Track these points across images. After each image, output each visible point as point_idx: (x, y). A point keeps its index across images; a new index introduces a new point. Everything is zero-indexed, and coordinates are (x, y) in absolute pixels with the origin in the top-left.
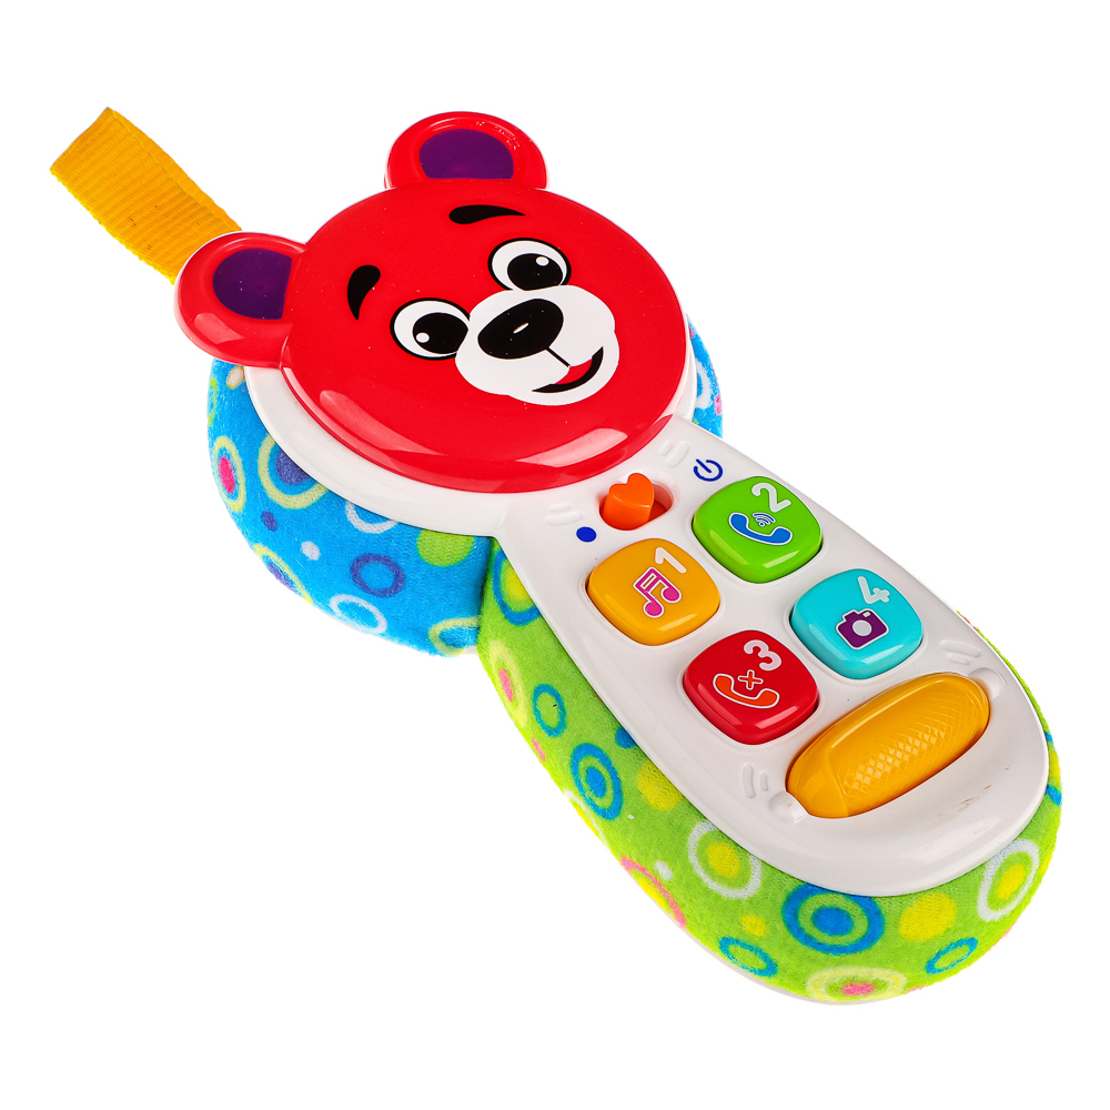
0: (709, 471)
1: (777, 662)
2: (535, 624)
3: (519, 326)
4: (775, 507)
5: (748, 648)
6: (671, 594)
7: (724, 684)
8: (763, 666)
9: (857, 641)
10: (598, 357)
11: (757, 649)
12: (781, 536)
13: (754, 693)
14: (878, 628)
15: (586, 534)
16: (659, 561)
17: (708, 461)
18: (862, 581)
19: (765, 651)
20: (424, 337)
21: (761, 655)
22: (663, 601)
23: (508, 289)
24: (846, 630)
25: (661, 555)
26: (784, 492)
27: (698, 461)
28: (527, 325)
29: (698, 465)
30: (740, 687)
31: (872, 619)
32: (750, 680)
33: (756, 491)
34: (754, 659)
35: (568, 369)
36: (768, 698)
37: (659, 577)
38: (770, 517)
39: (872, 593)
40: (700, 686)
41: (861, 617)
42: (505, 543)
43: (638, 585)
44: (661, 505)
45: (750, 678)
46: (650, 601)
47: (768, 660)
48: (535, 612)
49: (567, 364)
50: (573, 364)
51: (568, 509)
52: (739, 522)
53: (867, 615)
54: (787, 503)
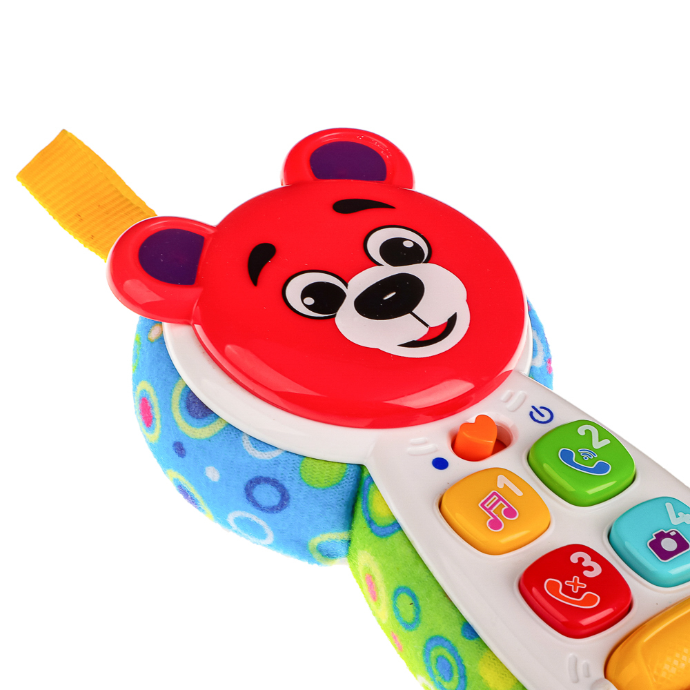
0: (542, 415)
1: (598, 570)
2: (396, 538)
3: (388, 294)
4: (597, 444)
5: (574, 558)
6: (510, 513)
7: (553, 587)
8: (586, 573)
9: (665, 555)
10: (452, 321)
11: (581, 560)
12: (602, 468)
13: (578, 595)
14: (682, 545)
15: (440, 464)
16: (500, 485)
17: (541, 408)
18: (669, 506)
19: (587, 561)
20: (310, 301)
21: (584, 564)
22: (503, 518)
23: (380, 265)
24: (656, 545)
25: (502, 481)
26: (604, 433)
27: (533, 407)
28: (394, 293)
29: (533, 411)
30: (567, 590)
31: (678, 538)
32: (575, 584)
33: (581, 431)
34: (579, 568)
35: (427, 330)
36: (590, 600)
37: (500, 499)
38: (592, 452)
39: (677, 516)
40: (534, 590)
41: (668, 535)
42: (373, 470)
43: (483, 505)
44: (502, 443)
45: (575, 583)
46: (492, 518)
47: (591, 569)
48: (396, 526)
49: (427, 325)
50: (432, 325)
51: (425, 443)
52: (567, 456)
53: (673, 534)
54: (607, 442)
